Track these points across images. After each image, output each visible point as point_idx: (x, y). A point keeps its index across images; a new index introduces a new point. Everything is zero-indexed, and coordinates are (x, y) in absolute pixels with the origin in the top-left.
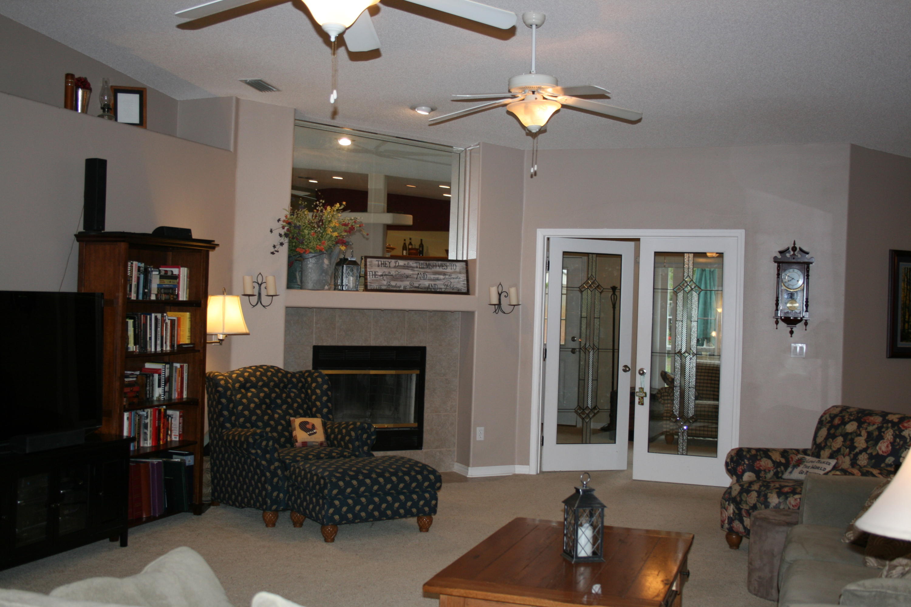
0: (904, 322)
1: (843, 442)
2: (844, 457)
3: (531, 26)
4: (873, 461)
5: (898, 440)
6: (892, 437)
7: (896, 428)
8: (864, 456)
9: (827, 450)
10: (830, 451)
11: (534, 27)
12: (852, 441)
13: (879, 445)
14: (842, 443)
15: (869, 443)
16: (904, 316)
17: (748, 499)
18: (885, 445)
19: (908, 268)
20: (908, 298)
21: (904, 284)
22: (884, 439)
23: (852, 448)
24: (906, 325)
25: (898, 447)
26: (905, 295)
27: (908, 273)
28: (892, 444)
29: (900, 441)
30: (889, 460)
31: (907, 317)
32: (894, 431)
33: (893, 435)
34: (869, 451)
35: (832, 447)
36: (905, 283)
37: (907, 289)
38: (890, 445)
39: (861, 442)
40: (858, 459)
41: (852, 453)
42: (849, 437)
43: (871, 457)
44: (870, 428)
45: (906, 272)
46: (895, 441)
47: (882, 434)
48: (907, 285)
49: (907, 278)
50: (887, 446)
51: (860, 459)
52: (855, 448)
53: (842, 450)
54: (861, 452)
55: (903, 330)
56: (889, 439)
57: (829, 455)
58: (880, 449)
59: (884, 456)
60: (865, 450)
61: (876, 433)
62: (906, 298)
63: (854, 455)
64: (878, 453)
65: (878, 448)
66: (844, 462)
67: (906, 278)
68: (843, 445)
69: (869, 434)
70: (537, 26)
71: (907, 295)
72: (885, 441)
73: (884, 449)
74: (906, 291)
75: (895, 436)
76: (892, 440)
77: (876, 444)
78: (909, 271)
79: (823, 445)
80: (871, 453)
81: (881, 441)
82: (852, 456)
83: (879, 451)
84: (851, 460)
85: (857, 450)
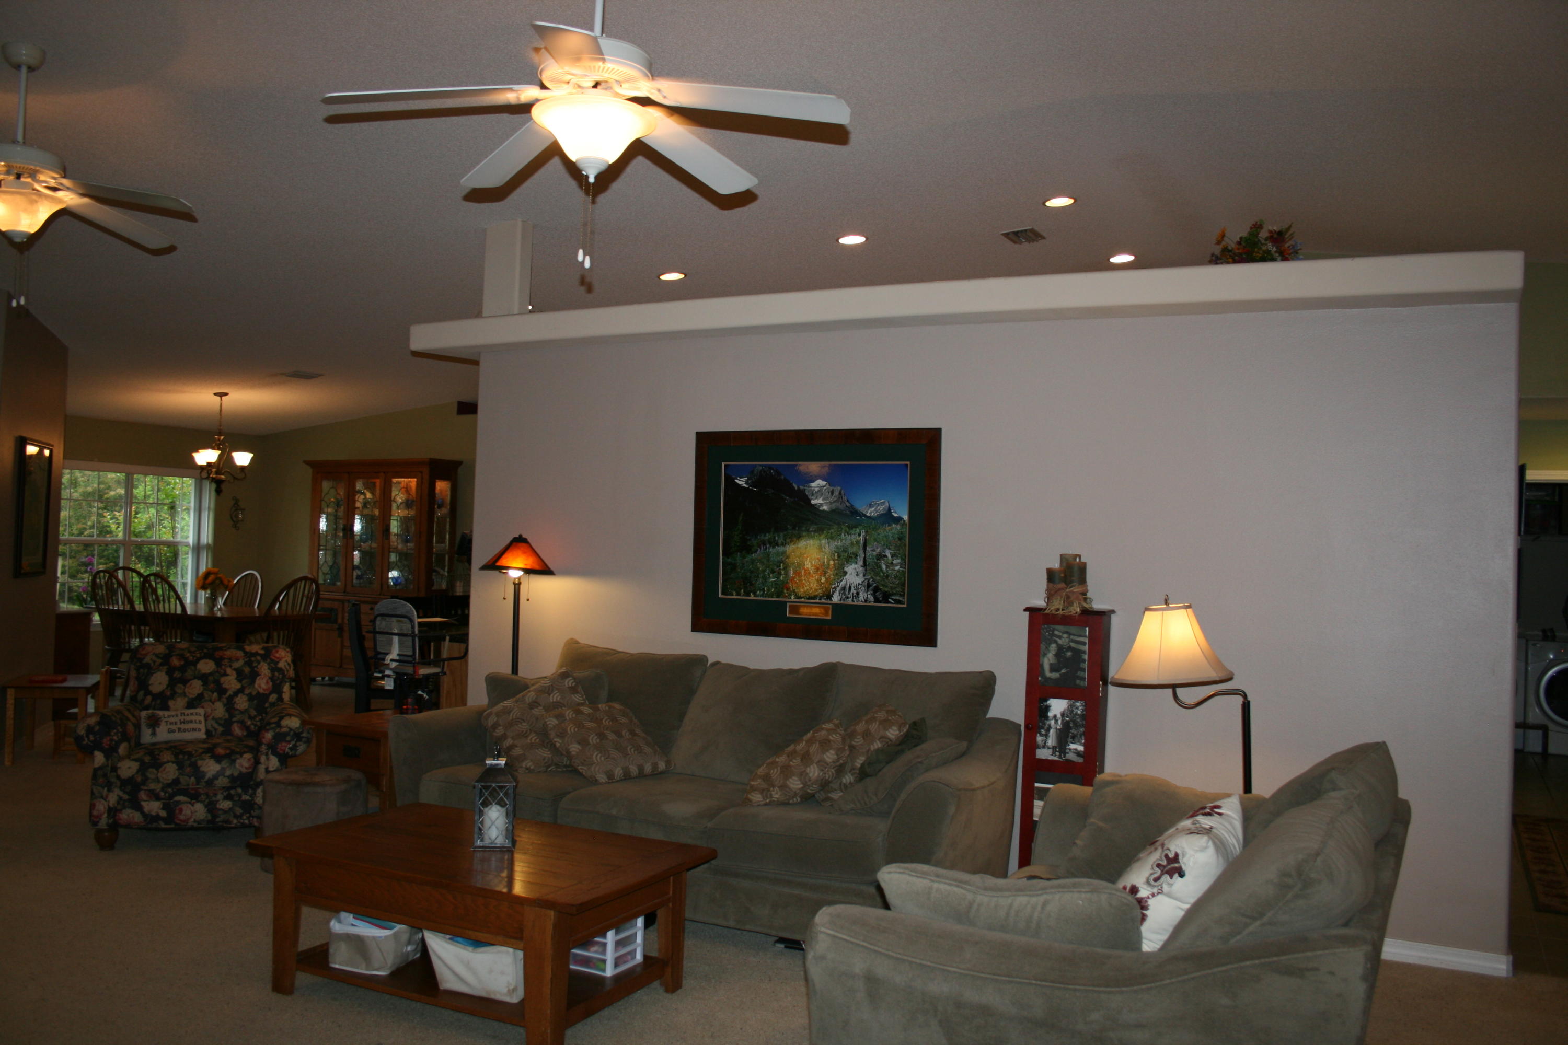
1: (203, 685)
2: (213, 703)
3: (18, 67)
4: (255, 702)
5: (276, 674)
6: (269, 671)
7: (268, 660)
8: (241, 698)
9: (179, 699)
10: (186, 699)
11: (24, 70)
12: (217, 682)
13: (257, 682)
14: (202, 687)
15: (244, 682)
17: (159, 774)
18: (264, 681)
22: (260, 675)
23: (221, 691)
25: (278, 682)
28: (272, 678)
29: (279, 674)
30: (273, 698)
32: (269, 664)
33: (269, 669)
34: (247, 691)
35: (187, 694)
38: (269, 681)
39: (231, 682)
40: (235, 702)
41: (223, 696)
42: (211, 678)
43: (251, 698)
44: (237, 665)
46: (273, 676)
47: (256, 669)
50: (267, 683)
51: (237, 702)
52: (225, 691)
53: (206, 696)
54: (236, 694)
56: (267, 674)
57: (186, 705)
58: (260, 686)
59: (266, 694)
60: (241, 691)
61: (247, 670)
63: (227, 698)
64: (258, 693)
65: (256, 686)
66: (215, 710)
68: (205, 689)
69: (239, 672)
70: (31, 69)
72: (263, 676)
73: (264, 686)
75: (273, 670)
76: (270, 675)
77: (253, 682)
79: (168, 693)
80: (250, 694)
81: (258, 678)
82: (224, 700)
83: (259, 689)
84: (225, 705)
85: (230, 693)
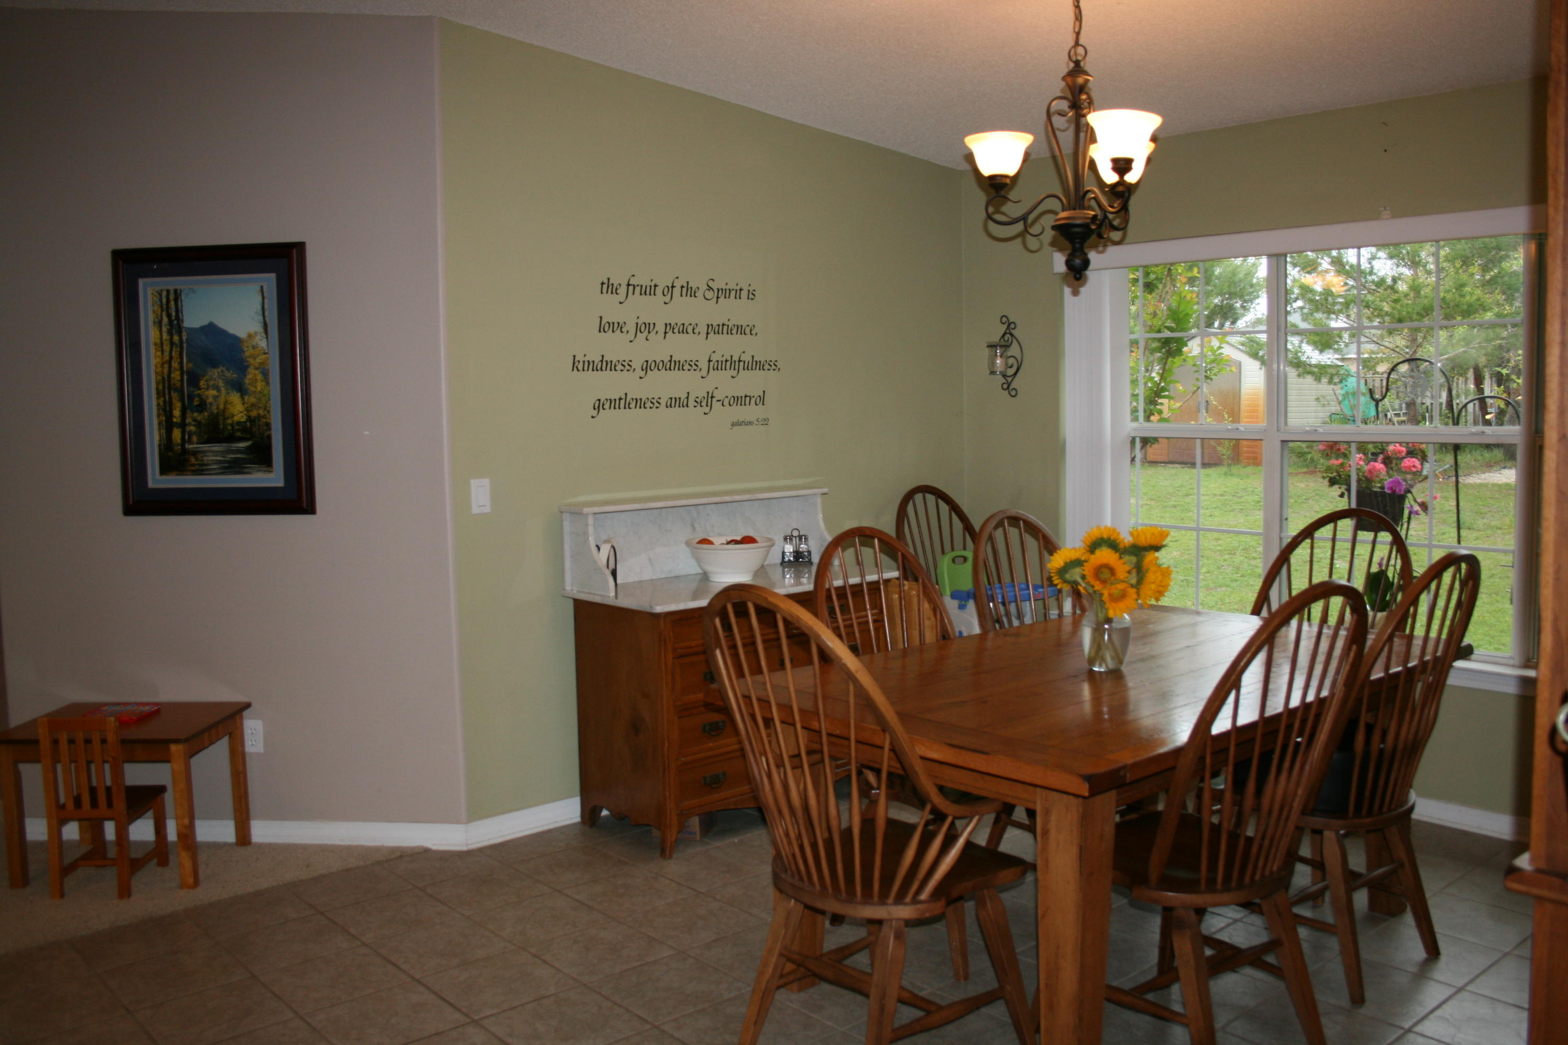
0: (168, 425)
16: (166, 410)
19: (168, 291)
20: (175, 365)
21: (161, 331)
24: (177, 434)
26: (167, 358)
27: (172, 303)
31: (177, 413)
36: (164, 329)
37: (172, 344)
45: (164, 300)
48: (170, 333)
49: (169, 316)
55: (166, 447)
62: (170, 366)
67: (164, 314)
71: (171, 358)
74: (167, 348)
78: (172, 297)
